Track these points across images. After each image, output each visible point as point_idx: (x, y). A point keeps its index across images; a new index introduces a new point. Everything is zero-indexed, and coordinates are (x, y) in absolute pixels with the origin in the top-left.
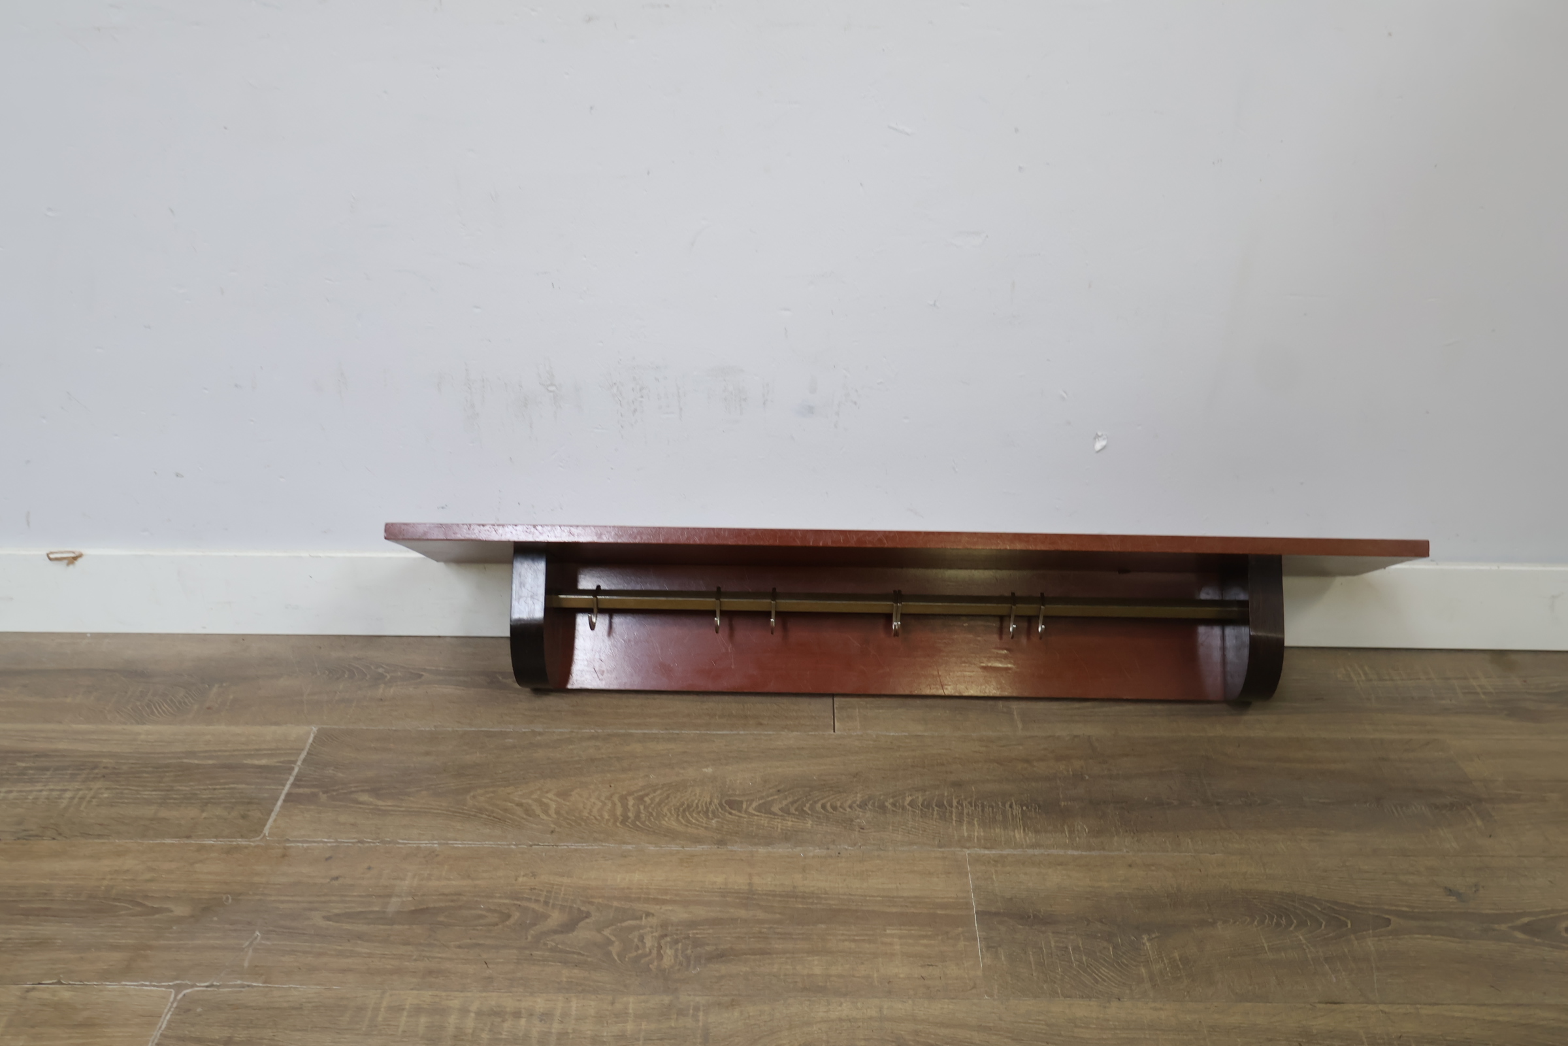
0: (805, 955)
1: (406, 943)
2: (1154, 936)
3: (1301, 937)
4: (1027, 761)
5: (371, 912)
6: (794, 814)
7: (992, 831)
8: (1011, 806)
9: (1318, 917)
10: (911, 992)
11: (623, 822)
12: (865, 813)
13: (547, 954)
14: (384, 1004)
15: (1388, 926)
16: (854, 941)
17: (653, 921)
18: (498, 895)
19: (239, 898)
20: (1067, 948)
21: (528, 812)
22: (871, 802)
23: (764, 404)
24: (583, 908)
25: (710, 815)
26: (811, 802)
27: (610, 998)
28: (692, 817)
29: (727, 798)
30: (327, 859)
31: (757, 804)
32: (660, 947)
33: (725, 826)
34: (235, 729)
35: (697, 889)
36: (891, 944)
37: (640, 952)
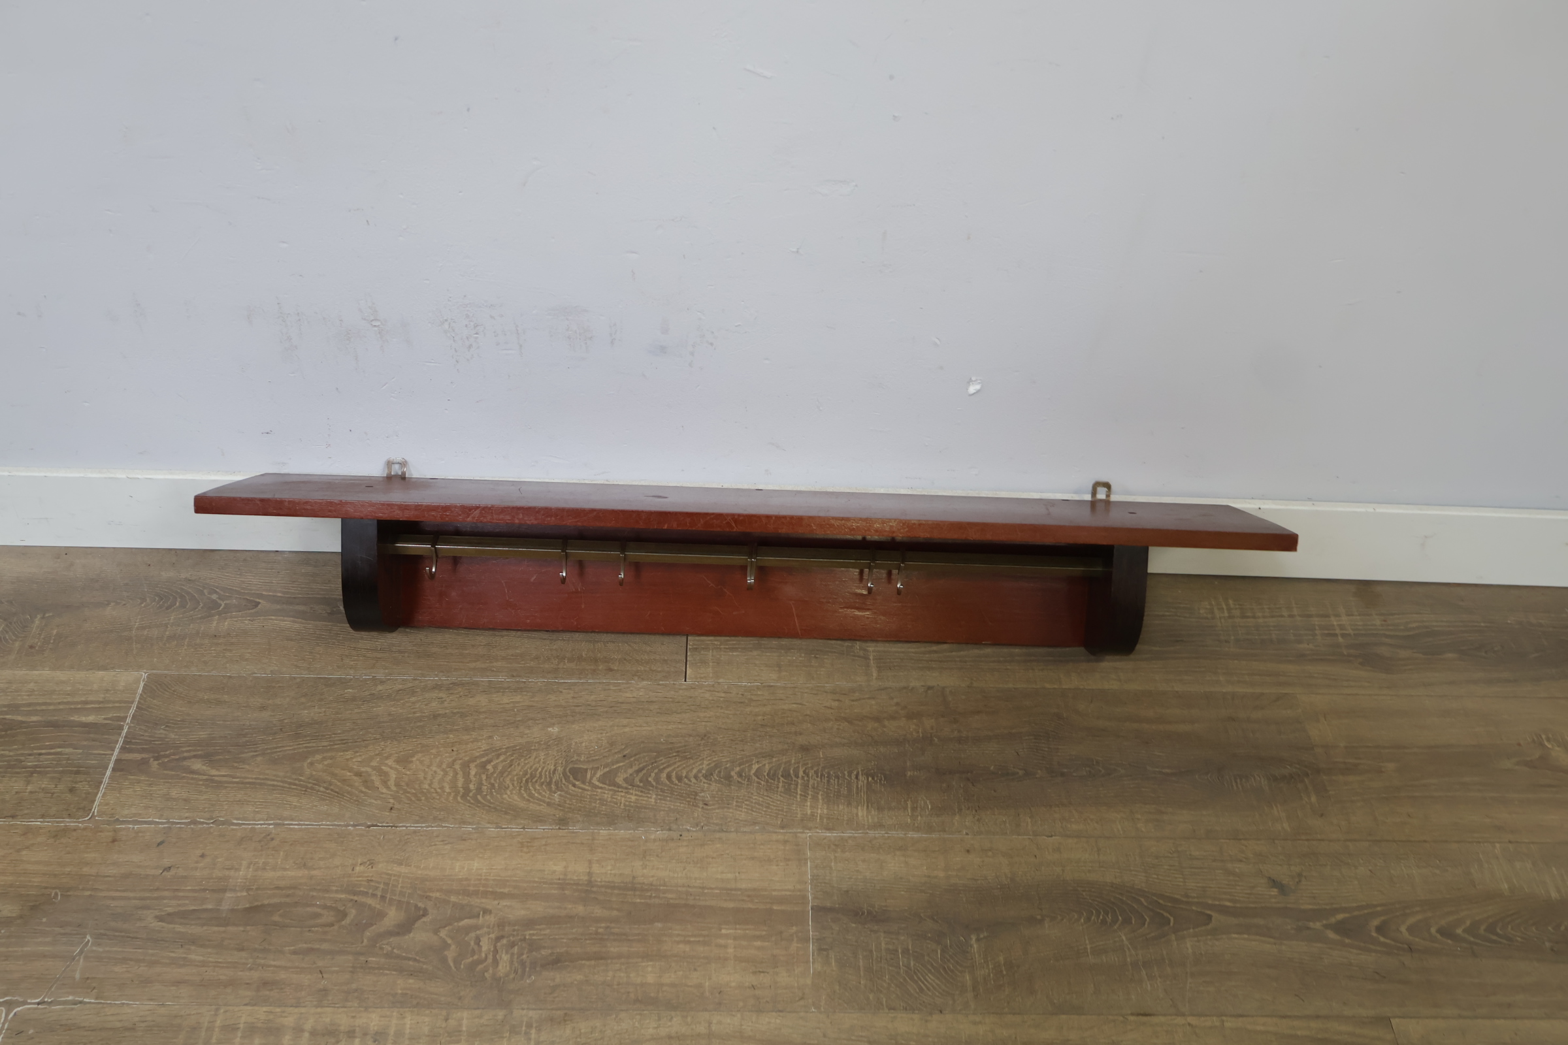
0: (640, 960)
1: (241, 949)
2: (982, 936)
3: (1124, 938)
4: (877, 719)
5: (206, 910)
6: (638, 786)
7: (836, 807)
8: (857, 777)
9: (1144, 914)
10: (741, 1004)
11: (463, 797)
12: (710, 784)
13: (383, 960)
14: (218, 1023)
15: (1208, 924)
16: (689, 942)
17: (491, 919)
18: (334, 888)
19: (69, 893)
20: (897, 951)
21: (367, 783)
22: (716, 772)
23: (612, 343)
24: (420, 905)
25: (553, 786)
26: (656, 771)
27: (444, 1013)
28: (535, 790)
29: (571, 766)
30: (159, 844)
31: (602, 773)
32: (496, 951)
33: (568, 802)
34: (60, 675)
35: (537, 880)
36: (725, 947)
37: (476, 957)
